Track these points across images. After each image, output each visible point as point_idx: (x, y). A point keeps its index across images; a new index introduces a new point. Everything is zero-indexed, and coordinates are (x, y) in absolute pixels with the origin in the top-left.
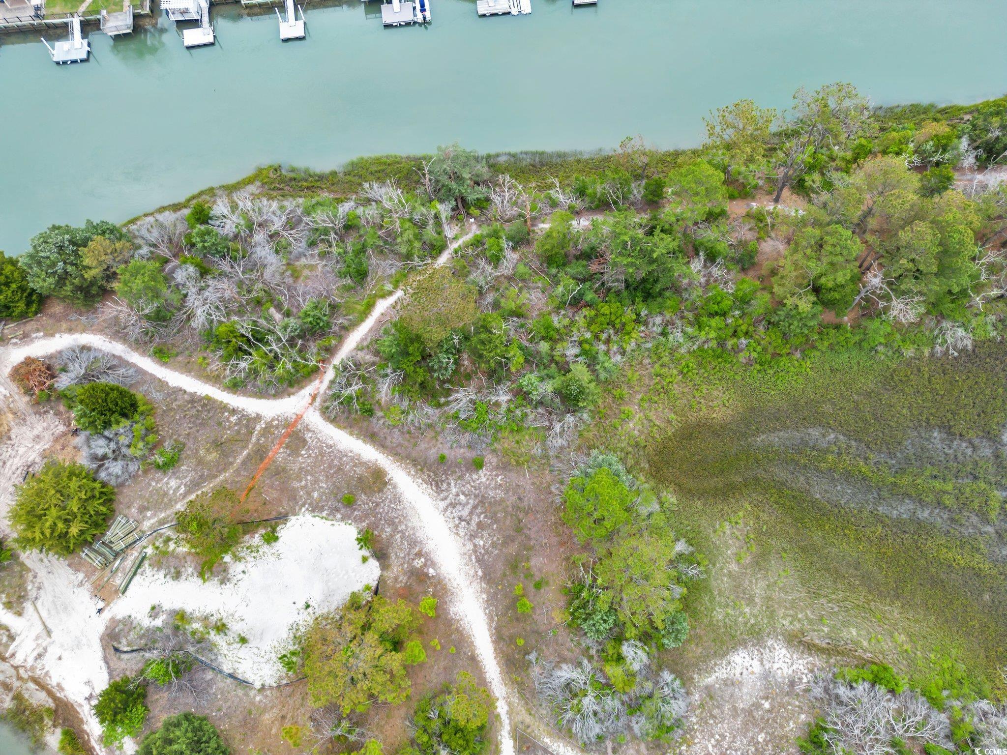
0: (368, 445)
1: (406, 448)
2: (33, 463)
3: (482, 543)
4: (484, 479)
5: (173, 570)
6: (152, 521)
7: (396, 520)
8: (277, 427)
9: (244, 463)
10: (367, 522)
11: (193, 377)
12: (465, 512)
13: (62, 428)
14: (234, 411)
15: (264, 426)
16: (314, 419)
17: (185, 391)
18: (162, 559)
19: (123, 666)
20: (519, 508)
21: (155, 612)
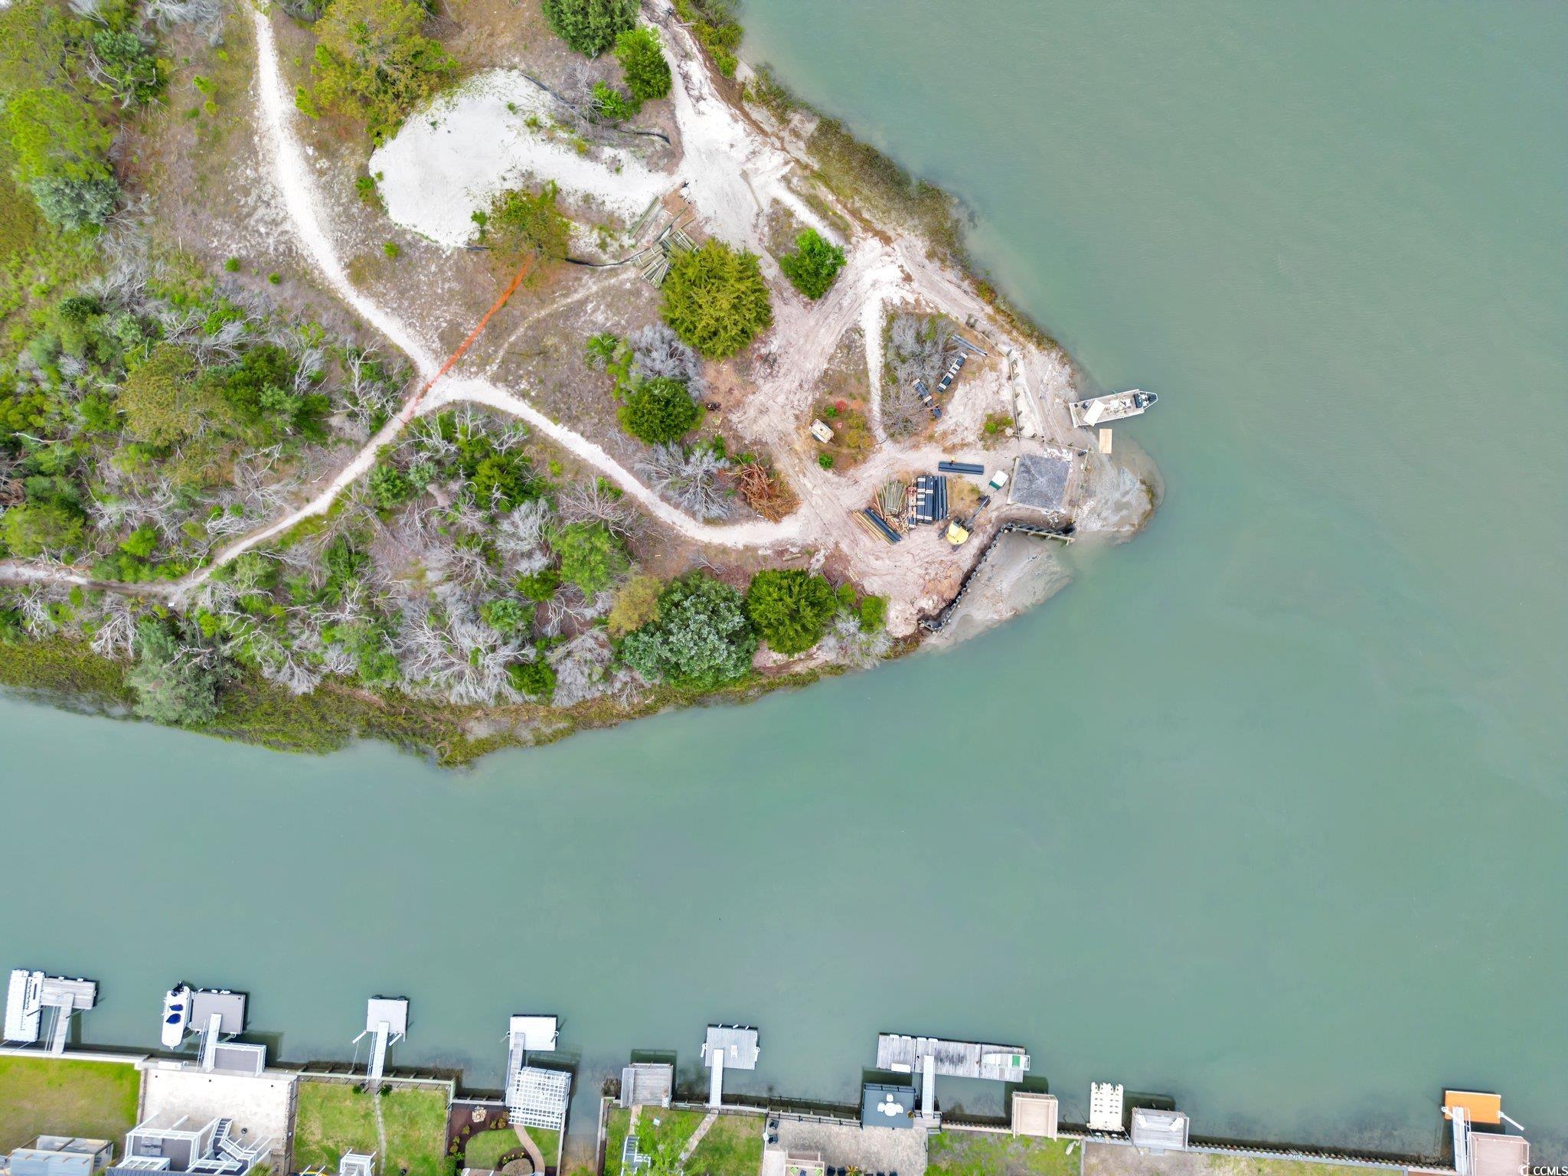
0: (366, 317)
1: (320, 304)
2: (765, 378)
3: (248, 172)
4: (234, 246)
5: (594, 207)
6: (624, 276)
7: (343, 219)
8: (473, 364)
9: (516, 325)
10: (377, 224)
11: (572, 452)
12: (261, 211)
13: (734, 418)
14: (524, 395)
15: (488, 368)
16: (427, 366)
17: (582, 434)
18: (609, 225)
19: (660, 121)
20: (199, 204)
21: (616, 167)
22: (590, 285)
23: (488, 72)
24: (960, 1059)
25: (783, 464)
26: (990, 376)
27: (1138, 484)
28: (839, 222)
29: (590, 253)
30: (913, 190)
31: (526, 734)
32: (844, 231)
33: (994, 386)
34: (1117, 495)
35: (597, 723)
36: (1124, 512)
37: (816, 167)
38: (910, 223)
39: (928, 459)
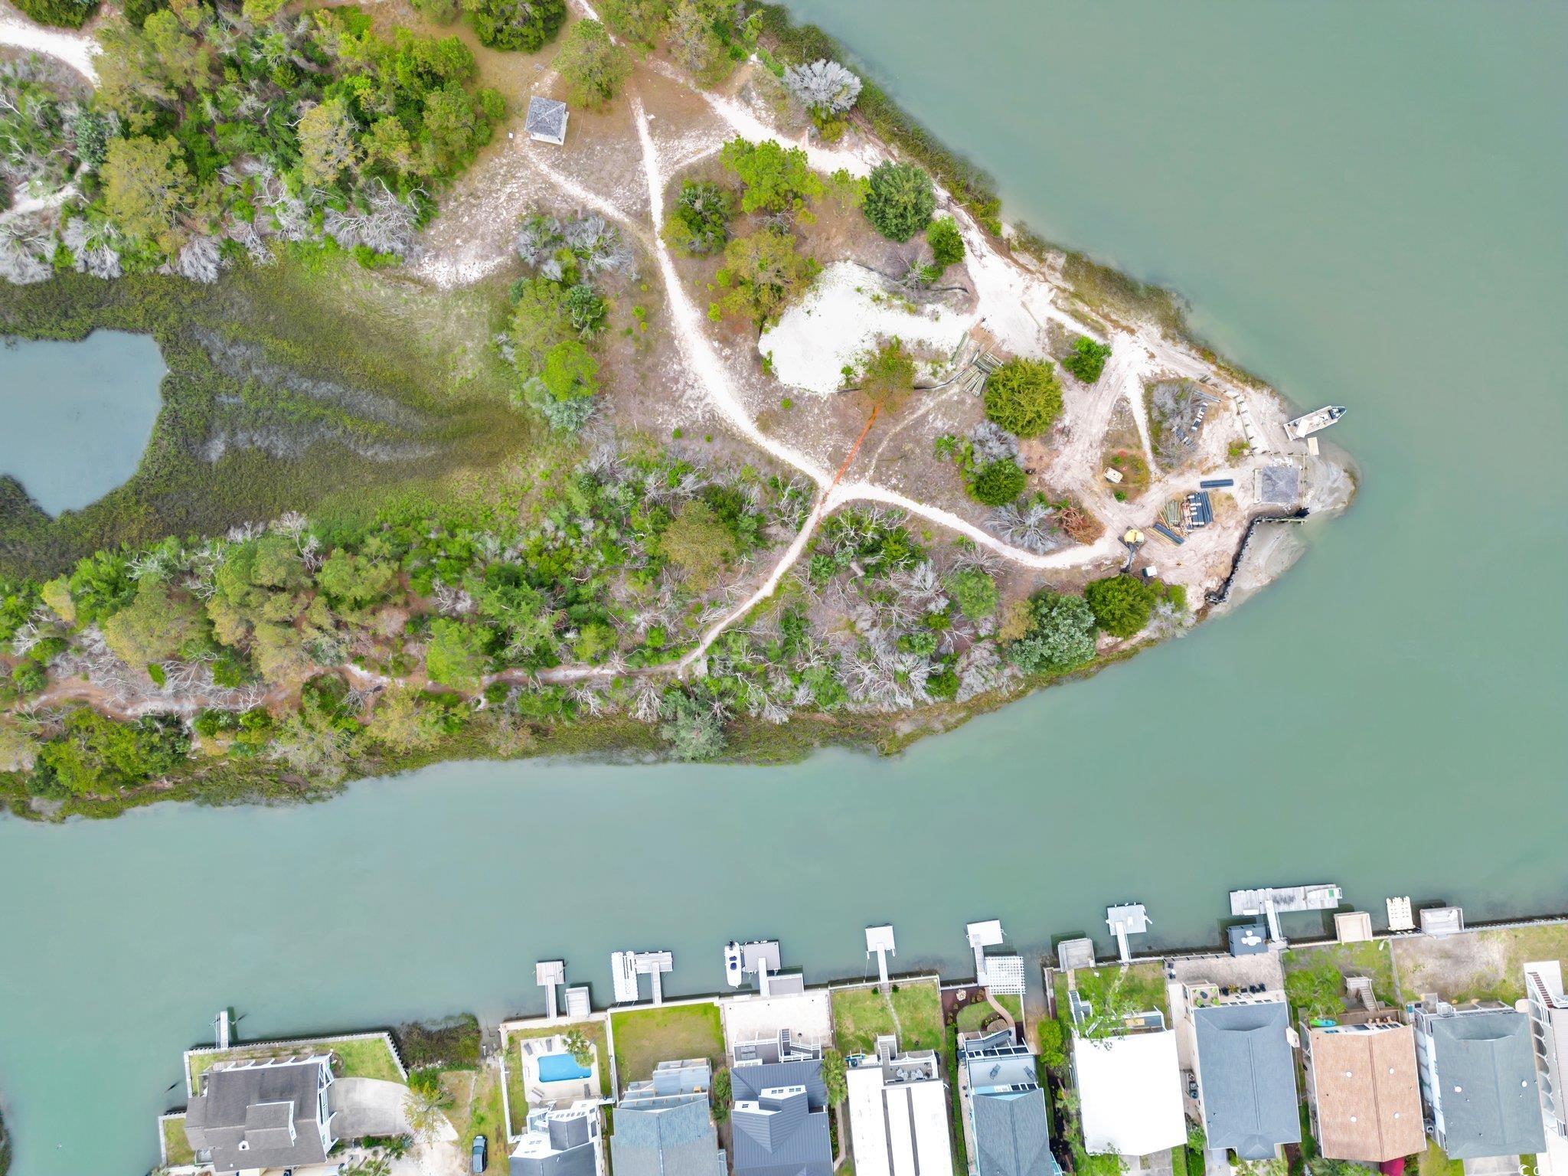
0: (774, 454)
1: (740, 450)
2: (1064, 445)
3: (675, 366)
4: (673, 420)
5: (925, 348)
6: (952, 392)
7: (747, 387)
8: (855, 473)
9: (880, 441)
10: (771, 387)
11: (936, 522)
12: (689, 392)
13: (1046, 477)
14: (895, 488)
15: (866, 473)
16: (823, 480)
17: (940, 508)
18: (936, 358)
19: (958, 278)
20: (644, 395)
21: (935, 316)
22: (928, 403)
23: (832, 266)
24: (1291, 899)
25: (1088, 503)
26: (1226, 415)
27: (1342, 473)
28: (1097, 325)
29: (925, 381)
30: (1142, 293)
31: (938, 726)
32: (1102, 332)
33: (1230, 422)
34: (1329, 484)
35: (986, 709)
36: (1336, 495)
37: (1072, 289)
38: (1145, 317)
39: (1191, 482)
